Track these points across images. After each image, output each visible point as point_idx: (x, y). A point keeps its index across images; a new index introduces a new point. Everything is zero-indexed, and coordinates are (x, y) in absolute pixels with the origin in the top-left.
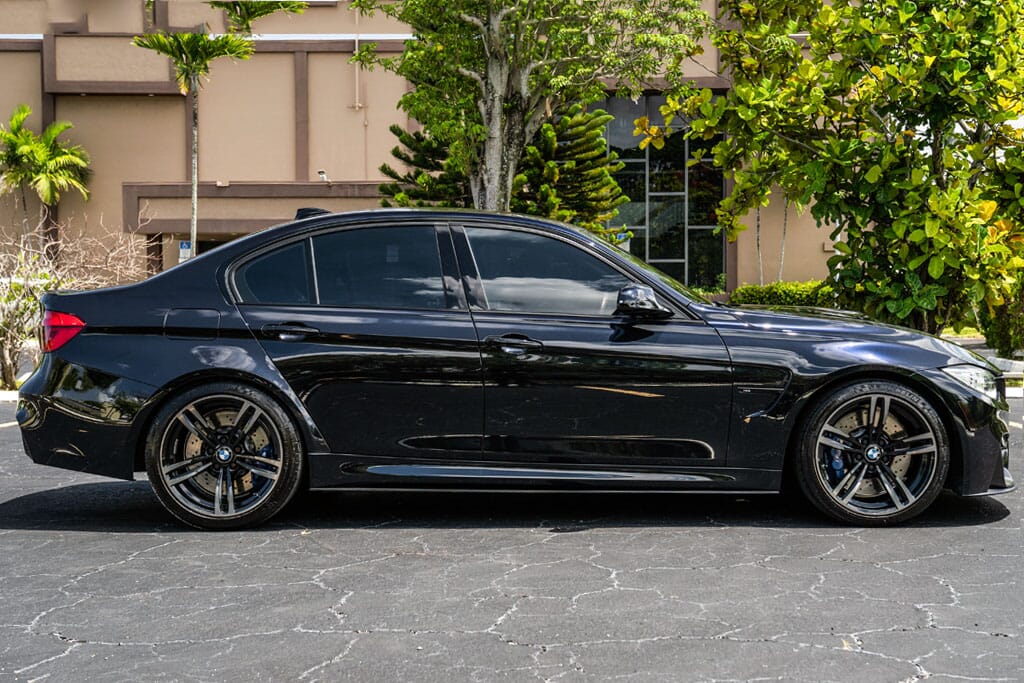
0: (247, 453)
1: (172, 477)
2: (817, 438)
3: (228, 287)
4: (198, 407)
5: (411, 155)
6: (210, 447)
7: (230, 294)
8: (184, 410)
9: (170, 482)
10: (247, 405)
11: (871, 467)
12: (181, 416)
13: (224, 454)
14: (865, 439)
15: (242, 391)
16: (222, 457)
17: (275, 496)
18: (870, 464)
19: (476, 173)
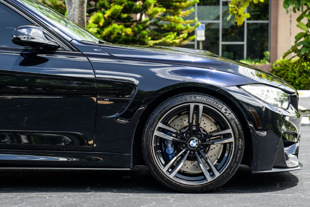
2: (153, 132)
11: (192, 152)
14: (188, 133)
18: (191, 150)
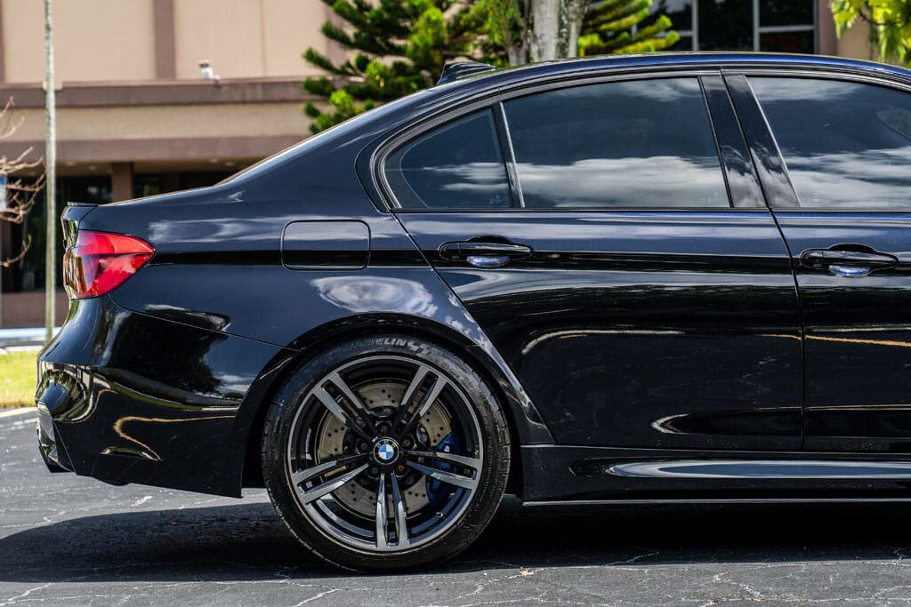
0: (420, 448)
1: (306, 489)
3: (375, 183)
4: (345, 376)
5: (350, 31)
6: (364, 441)
7: (381, 195)
8: (324, 381)
9: (304, 497)
10: (423, 370)
12: (319, 391)
13: (386, 451)
15: (415, 348)
16: (383, 455)
17: (471, 516)
19: (518, 42)
